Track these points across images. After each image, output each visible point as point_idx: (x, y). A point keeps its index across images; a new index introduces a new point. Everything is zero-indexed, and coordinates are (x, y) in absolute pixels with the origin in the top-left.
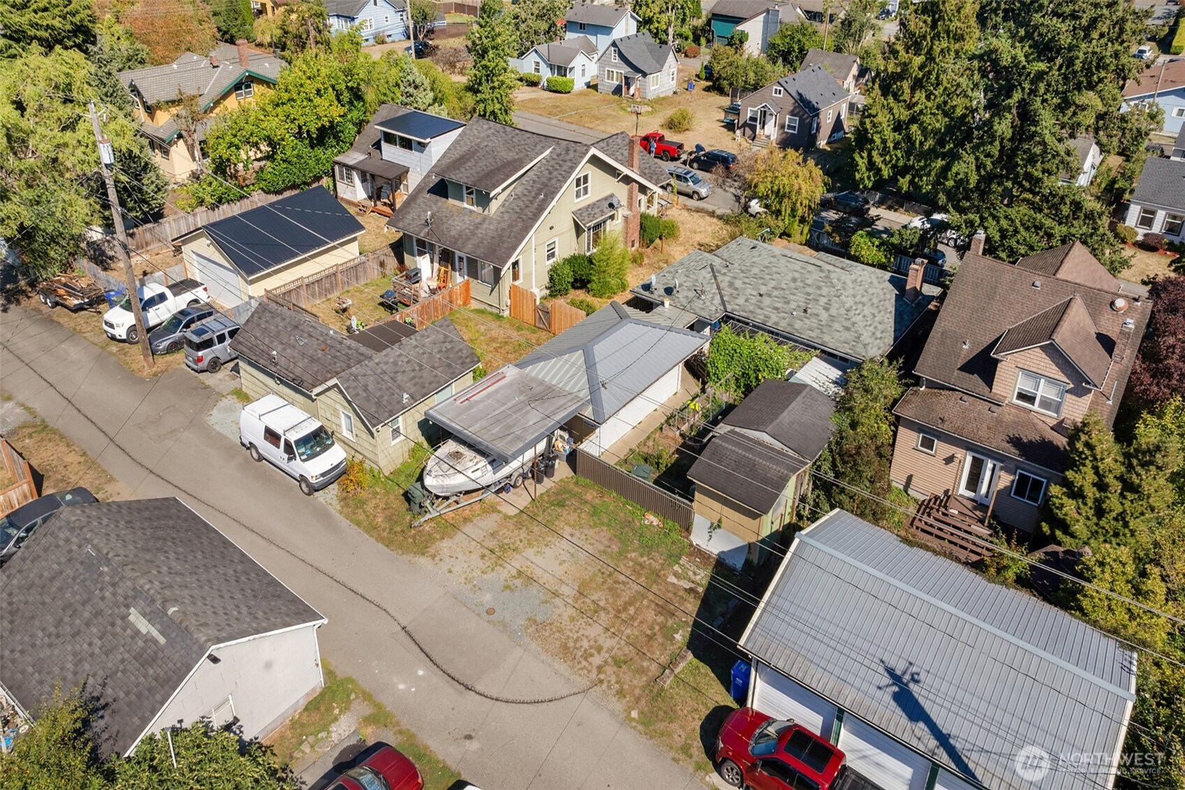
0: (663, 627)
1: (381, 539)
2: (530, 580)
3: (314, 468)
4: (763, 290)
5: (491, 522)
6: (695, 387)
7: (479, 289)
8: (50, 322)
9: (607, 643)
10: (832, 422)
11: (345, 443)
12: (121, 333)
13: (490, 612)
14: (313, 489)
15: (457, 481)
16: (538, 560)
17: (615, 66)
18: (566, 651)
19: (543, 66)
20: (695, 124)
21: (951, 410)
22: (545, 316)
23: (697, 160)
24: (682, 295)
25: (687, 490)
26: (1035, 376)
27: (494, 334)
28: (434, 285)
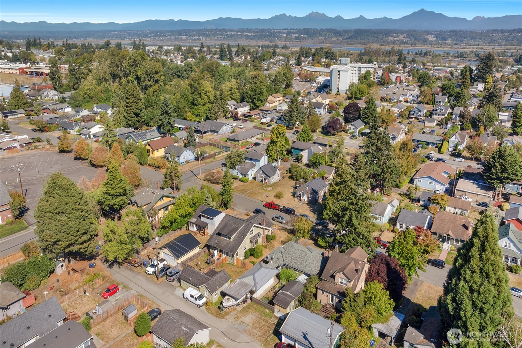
0: (268, 330)
1: (214, 316)
2: (244, 323)
3: (201, 302)
4: (292, 258)
5: (235, 312)
6: (278, 280)
7: (229, 259)
8: (131, 270)
9: (258, 333)
10: (302, 289)
11: (206, 297)
12: (151, 273)
13: (237, 328)
14: (200, 306)
15: (230, 304)
16: (245, 319)
17: (261, 174)
18: (251, 335)
19: (239, 173)
20: (284, 196)
21: (327, 285)
22: (244, 265)
23: (283, 210)
24: (275, 259)
25: (273, 304)
26: (342, 279)
27: (233, 269)
28: (218, 257)
